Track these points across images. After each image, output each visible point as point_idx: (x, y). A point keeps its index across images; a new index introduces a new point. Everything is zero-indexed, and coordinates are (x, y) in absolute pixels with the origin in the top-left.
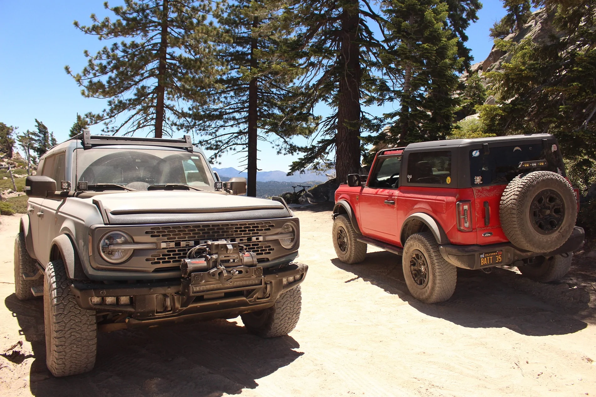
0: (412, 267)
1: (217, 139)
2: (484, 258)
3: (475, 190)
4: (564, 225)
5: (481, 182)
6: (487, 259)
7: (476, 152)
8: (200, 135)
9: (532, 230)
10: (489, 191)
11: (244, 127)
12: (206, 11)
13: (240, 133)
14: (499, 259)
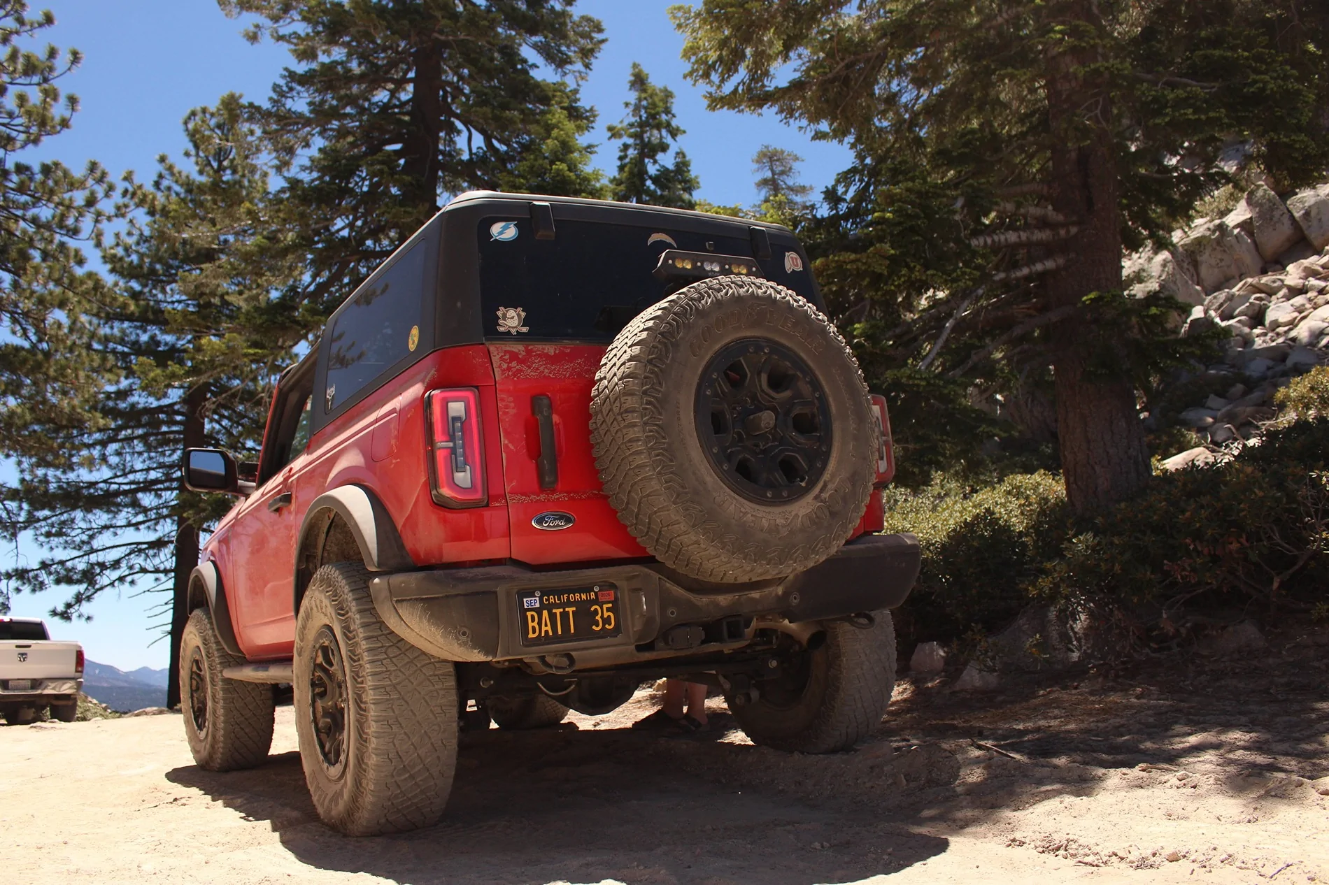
0: (319, 703)
1: (93, 558)
2: (539, 611)
3: (497, 351)
4: (833, 476)
5: (525, 330)
6: (552, 617)
7: (505, 228)
8: (46, 547)
9: (708, 479)
10: (554, 360)
11: (168, 528)
12: (68, 231)
13: (159, 544)
14: (607, 621)
